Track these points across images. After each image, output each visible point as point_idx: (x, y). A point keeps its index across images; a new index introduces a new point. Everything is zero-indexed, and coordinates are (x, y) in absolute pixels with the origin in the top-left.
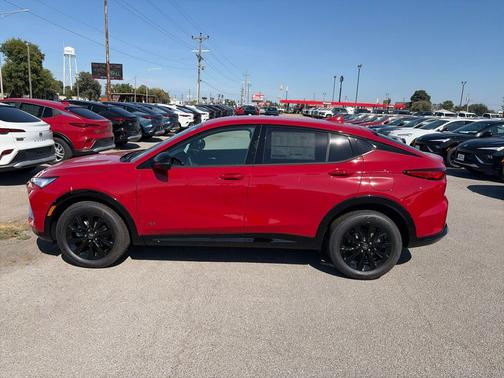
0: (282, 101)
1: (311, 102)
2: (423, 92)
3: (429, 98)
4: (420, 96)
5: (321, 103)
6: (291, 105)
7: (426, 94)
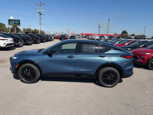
0: (81, 34)
1: (90, 34)
2: (125, 31)
3: (127, 33)
4: (124, 32)
5: (94, 34)
6: (84, 35)
7: (126, 32)
